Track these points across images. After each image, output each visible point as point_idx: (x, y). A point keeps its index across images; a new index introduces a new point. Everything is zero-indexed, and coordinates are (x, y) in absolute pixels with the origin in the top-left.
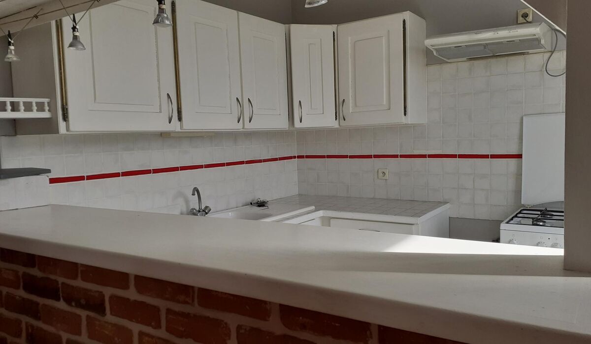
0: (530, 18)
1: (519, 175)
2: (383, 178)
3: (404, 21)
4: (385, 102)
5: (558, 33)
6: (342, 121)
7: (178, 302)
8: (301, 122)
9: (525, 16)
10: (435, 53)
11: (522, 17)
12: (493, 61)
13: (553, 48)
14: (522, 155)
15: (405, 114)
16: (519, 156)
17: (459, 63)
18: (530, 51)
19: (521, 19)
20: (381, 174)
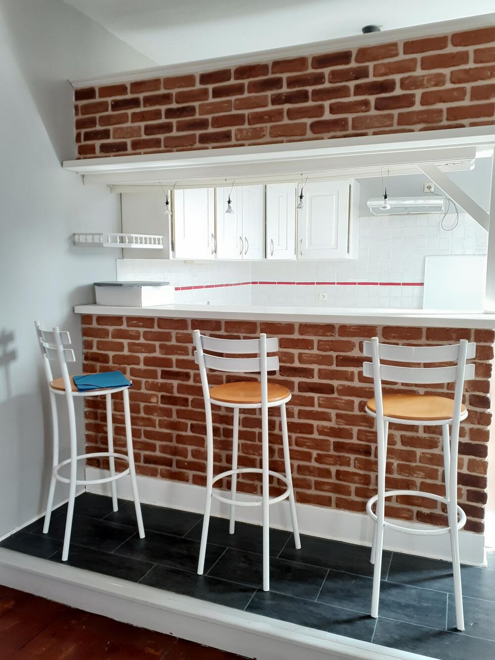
0: (432, 190)
1: (421, 297)
2: (324, 300)
3: (350, 186)
4: (333, 243)
5: (450, 202)
6: (299, 256)
7: (327, 336)
8: (272, 255)
9: (429, 187)
10: (371, 210)
11: (428, 188)
12: (406, 217)
13: (447, 210)
14: (423, 283)
15: (348, 253)
16: (422, 284)
17: (383, 217)
18: (432, 212)
19: (426, 190)
20: (321, 297)
